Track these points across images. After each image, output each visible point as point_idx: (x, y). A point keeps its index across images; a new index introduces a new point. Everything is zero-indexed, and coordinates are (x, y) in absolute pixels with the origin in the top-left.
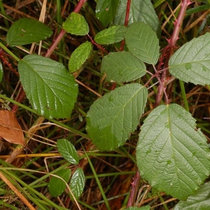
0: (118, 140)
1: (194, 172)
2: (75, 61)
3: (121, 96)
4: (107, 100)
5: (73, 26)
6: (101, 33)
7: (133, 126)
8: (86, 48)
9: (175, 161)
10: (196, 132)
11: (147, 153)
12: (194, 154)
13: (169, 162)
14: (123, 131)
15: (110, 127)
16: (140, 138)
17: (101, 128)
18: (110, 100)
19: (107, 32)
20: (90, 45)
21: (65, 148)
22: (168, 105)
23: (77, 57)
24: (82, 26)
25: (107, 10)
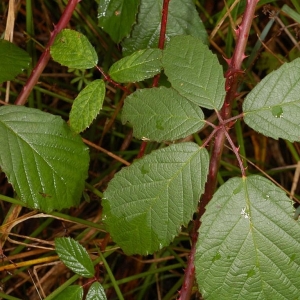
0: (160, 237)
1: (293, 288)
2: (81, 113)
3: (162, 165)
4: (139, 171)
5: (69, 53)
6: (121, 62)
7: (185, 214)
8: (97, 90)
9: (262, 270)
10: (294, 222)
11: (213, 260)
12: (292, 258)
13: (251, 273)
14: (168, 223)
15: (145, 216)
16: (201, 236)
17: (129, 218)
18: (144, 171)
19: (130, 62)
20: (103, 84)
21: (70, 251)
22: (244, 178)
23: (83, 106)
24: (84, 53)
25: (118, 13)
